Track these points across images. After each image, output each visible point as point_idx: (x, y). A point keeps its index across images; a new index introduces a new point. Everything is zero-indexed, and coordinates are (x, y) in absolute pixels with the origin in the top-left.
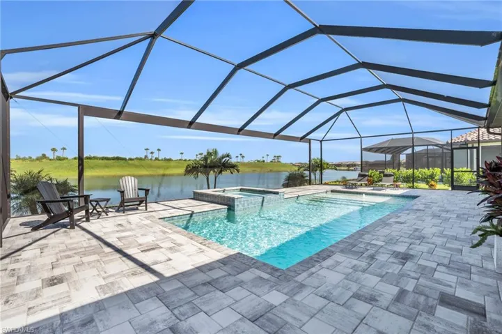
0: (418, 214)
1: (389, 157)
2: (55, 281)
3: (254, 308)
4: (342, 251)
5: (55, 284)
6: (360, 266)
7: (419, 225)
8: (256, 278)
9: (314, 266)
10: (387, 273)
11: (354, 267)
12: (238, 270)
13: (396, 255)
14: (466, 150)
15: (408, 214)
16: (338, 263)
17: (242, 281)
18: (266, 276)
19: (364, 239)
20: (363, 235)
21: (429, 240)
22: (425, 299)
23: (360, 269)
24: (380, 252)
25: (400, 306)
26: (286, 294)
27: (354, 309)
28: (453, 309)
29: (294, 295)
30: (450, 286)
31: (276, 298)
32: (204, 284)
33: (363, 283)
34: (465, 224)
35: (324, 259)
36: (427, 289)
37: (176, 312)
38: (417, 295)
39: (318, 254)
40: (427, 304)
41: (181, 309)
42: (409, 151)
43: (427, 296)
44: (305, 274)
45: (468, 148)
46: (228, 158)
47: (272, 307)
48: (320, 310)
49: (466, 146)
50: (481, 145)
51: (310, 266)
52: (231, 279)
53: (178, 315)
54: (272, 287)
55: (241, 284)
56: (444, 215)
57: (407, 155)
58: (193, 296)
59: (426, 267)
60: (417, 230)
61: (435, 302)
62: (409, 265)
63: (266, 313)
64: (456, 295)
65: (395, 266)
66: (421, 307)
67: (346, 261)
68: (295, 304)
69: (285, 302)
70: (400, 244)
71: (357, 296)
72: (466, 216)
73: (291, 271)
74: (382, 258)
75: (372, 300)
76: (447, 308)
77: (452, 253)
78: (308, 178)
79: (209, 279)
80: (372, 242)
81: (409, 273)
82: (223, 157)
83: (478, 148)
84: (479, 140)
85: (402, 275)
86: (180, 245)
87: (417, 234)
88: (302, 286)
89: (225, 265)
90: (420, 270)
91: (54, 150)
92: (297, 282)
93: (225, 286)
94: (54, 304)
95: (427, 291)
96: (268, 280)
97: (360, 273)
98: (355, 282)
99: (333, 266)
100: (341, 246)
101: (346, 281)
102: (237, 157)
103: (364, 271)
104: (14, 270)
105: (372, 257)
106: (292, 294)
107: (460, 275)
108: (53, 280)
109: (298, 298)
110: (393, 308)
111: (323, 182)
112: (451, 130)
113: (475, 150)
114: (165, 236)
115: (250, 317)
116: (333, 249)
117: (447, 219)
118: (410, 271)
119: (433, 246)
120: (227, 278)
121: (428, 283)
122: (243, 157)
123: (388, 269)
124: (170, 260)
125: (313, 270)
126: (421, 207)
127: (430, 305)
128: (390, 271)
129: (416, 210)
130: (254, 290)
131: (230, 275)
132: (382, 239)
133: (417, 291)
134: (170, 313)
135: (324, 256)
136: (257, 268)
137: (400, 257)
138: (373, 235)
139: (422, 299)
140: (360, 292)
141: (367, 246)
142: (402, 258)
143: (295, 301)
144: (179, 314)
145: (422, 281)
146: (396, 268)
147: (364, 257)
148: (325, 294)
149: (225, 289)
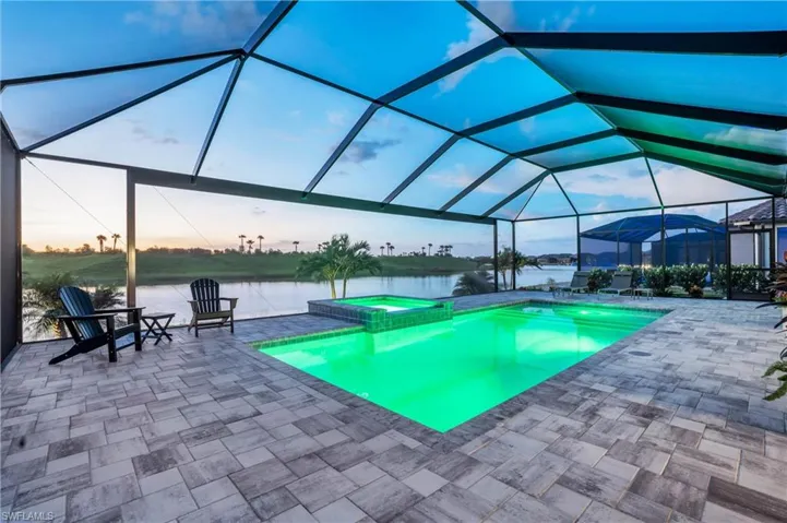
0: (671, 340)
1: (624, 247)
2: (71, 448)
3: (387, 500)
4: (543, 402)
5: (70, 453)
6: (572, 428)
7: (673, 357)
8: (396, 447)
9: (493, 427)
10: (618, 440)
11: (560, 429)
12: (366, 432)
13: (634, 409)
14: (751, 235)
15: (655, 339)
16: (534, 422)
17: (372, 453)
18: (412, 443)
19: (580, 381)
20: (579, 374)
21: (690, 384)
22: (684, 490)
23: (572, 432)
24: (605, 405)
25: (640, 501)
26: (443, 476)
27: (558, 505)
28: (734, 509)
29: (457, 478)
30: (729, 467)
31: (425, 482)
32: (309, 456)
33: (575, 459)
34: (753, 357)
35: (511, 415)
36: (685, 471)
37: (256, 504)
38: (669, 482)
39: (501, 406)
40: (687, 497)
41: (266, 500)
42: (657, 237)
43: (687, 484)
44: (478, 441)
45: (754, 231)
46: (363, 250)
47: (417, 499)
48: (501, 507)
49: (751, 228)
50: (777, 226)
51: (487, 426)
52: (354, 449)
53: (259, 511)
54: (420, 462)
55: (369, 456)
56: (714, 341)
57: (653, 243)
58: (288, 476)
59: (685, 431)
60: (668, 367)
61: (703, 495)
62: (656, 427)
63: (407, 508)
64: (740, 484)
65: (632, 429)
66: (676, 504)
67: (548, 420)
68: (457, 494)
69: (440, 490)
70: (641, 390)
71: (564, 481)
72: (753, 344)
73: (455, 435)
74: (611, 414)
75: (590, 488)
76: (724, 506)
77: (731, 406)
78: (493, 281)
79: (317, 448)
80: (593, 387)
81: (654, 441)
82: (357, 247)
83: (771, 231)
84: (773, 218)
85: (643, 445)
86: (278, 389)
87: (668, 373)
88: (472, 462)
89: (346, 423)
90: (674, 437)
91: (101, 238)
92: (464, 455)
93: (343, 460)
94: (60, 487)
95: (687, 475)
96: (414, 451)
97: (571, 440)
98: (563, 455)
99: (525, 427)
100: (540, 392)
101: (547, 454)
102: (382, 248)
103: (578, 437)
104: (10, 428)
105: (592, 413)
106: (453, 475)
107: (747, 446)
108: (68, 446)
109: (462, 483)
110: (627, 506)
111: (517, 287)
112: (727, 202)
113: (767, 235)
114: (255, 374)
115: (379, 515)
116: (526, 398)
117: (719, 349)
118: (657, 437)
119: (698, 394)
120: (347, 446)
121: (690, 460)
122: (392, 247)
123: (620, 434)
124: (259, 413)
125: (491, 433)
126: (677, 327)
127: (692, 500)
128: (622, 437)
129: (669, 332)
130: (390, 467)
131: (353, 440)
132: (611, 381)
133: (669, 473)
134: (247, 505)
135: (512, 410)
136: (398, 430)
137: (640, 412)
138: (595, 375)
139: (678, 489)
140: (568, 475)
141: (584, 393)
142: (644, 416)
143: (459, 488)
144: (262, 508)
145: (678, 455)
146: (634, 433)
147: (579, 413)
148: (510, 478)
149: (344, 465)
